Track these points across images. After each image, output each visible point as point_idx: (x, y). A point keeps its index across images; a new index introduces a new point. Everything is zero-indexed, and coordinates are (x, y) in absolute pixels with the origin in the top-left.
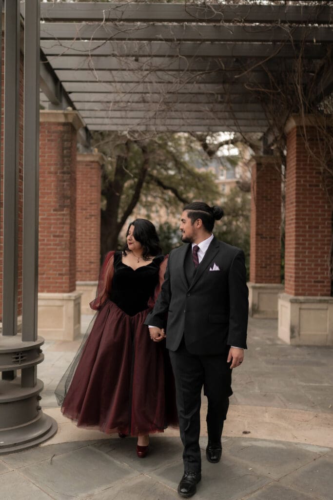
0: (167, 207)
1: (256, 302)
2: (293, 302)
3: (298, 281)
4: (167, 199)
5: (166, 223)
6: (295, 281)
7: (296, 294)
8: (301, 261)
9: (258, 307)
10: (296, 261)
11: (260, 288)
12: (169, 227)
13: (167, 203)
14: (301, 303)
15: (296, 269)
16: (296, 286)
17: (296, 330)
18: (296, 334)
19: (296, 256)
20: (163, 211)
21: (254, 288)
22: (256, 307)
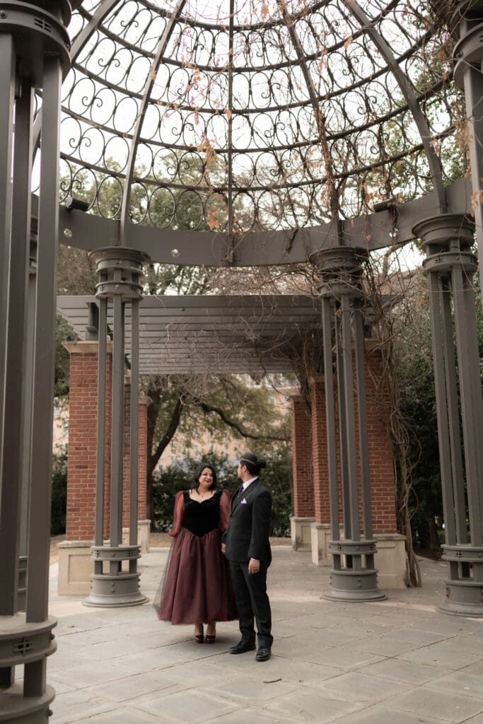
0: (210, 430)
1: (299, 535)
2: (319, 528)
3: (324, 511)
4: (211, 420)
5: (211, 453)
6: (321, 511)
7: (322, 522)
8: (324, 493)
9: (302, 540)
10: (320, 493)
11: (302, 521)
12: (215, 458)
13: (211, 427)
14: (326, 529)
15: (321, 500)
16: (322, 515)
17: (323, 553)
18: (324, 556)
19: (320, 489)
20: (206, 436)
21: (297, 521)
22: (300, 541)
